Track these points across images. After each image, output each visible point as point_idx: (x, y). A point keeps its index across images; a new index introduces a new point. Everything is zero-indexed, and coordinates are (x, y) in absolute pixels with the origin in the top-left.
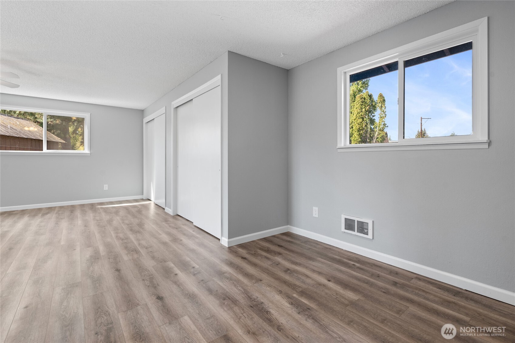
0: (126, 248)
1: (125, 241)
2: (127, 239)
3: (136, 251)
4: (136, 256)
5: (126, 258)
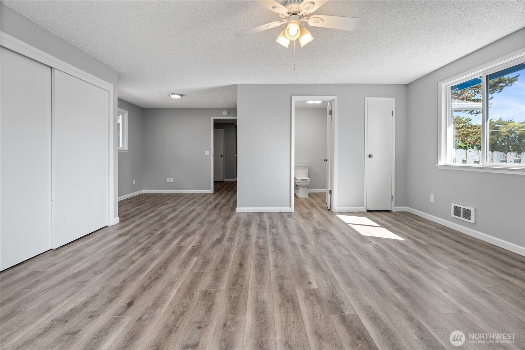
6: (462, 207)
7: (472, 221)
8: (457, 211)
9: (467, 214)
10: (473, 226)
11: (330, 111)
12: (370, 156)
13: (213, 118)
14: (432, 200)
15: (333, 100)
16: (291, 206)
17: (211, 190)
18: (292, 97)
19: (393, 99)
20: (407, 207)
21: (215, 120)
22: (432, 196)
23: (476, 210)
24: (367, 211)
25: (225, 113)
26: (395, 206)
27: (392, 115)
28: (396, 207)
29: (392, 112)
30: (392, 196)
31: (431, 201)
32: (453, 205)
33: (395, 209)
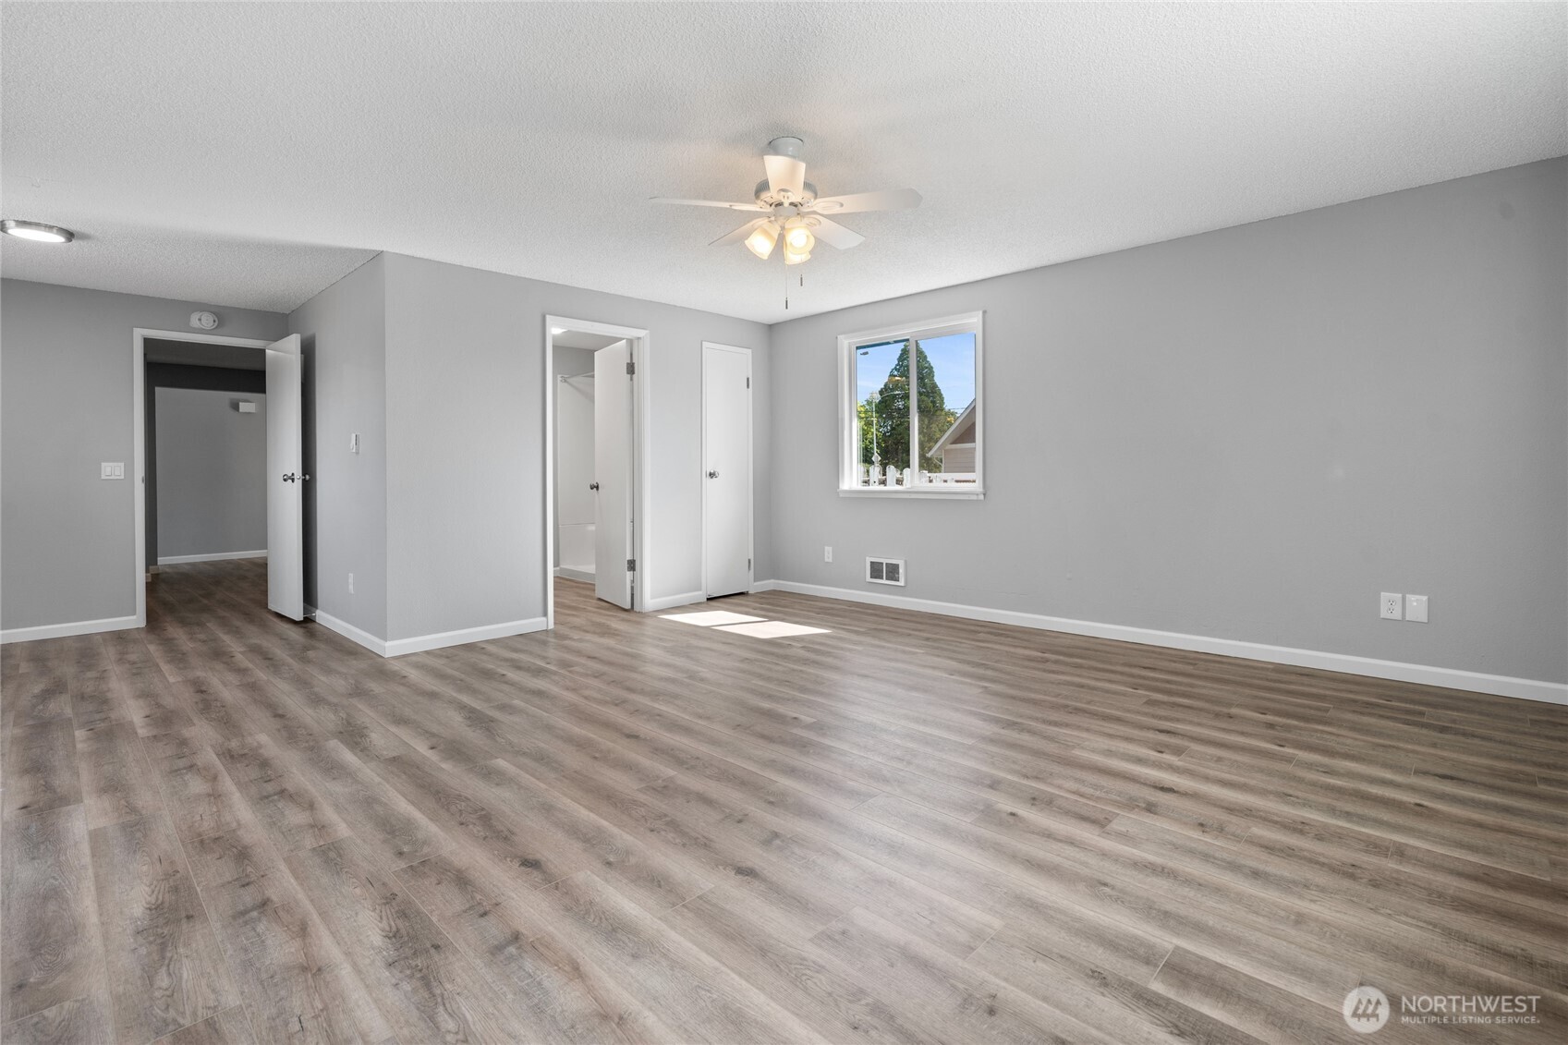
0: (264, 764)
1: (270, 788)
2: (265, 798)
3: (230, 757)
4: (234, 744)
5: (263, 738)
6: (885, 561)
7: (901, 583)
8: (876, 570)
9: (893, 572)
10: (901, 591)
11: (628, 364)
12: (712, 475)
13: (139, 334)
14: (828, 557)
15: (639, 338)
16: (545, 614)
17: (134, 613)
18: (548, 317)
19: (749, 352)
20: (772, 581)
21: (149, 343)
22: (828, 550)
23: (906, 562)
24: (708, 599)
25: (207, 320)
26: (755, 581)
27: (748, 386)
28: (756, 584)
29: (748, 379)
30: (749, 561)
31: (826, 560)
32: (869, 560)
33: (755, 587)
